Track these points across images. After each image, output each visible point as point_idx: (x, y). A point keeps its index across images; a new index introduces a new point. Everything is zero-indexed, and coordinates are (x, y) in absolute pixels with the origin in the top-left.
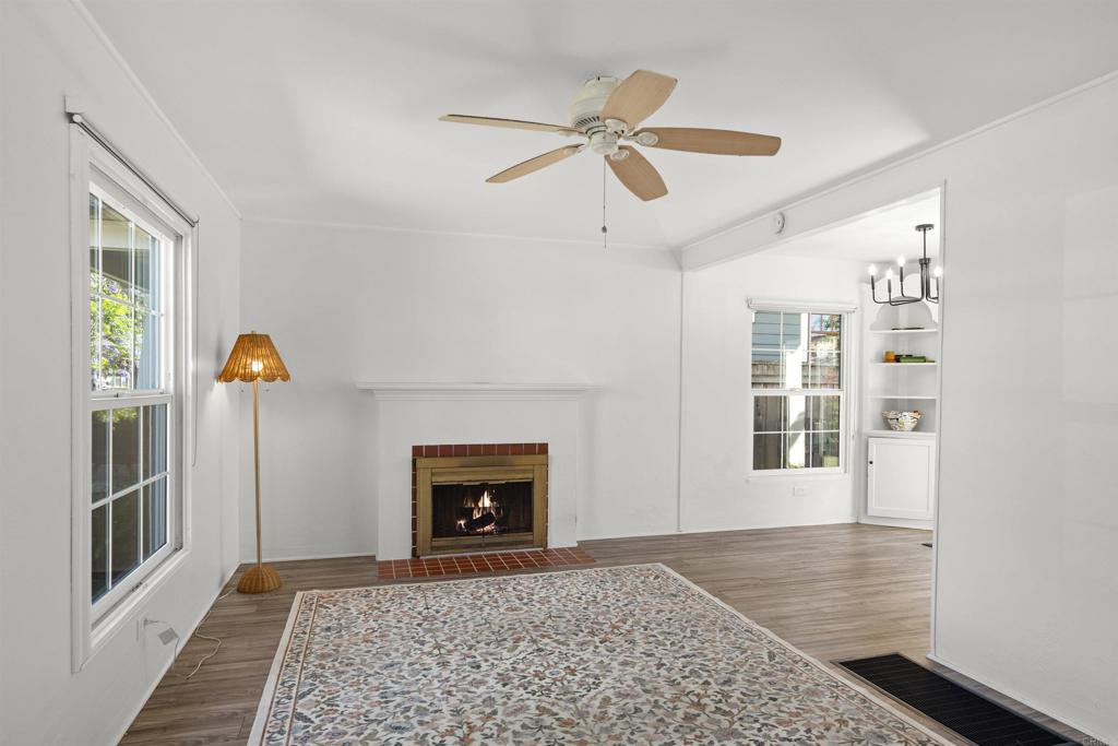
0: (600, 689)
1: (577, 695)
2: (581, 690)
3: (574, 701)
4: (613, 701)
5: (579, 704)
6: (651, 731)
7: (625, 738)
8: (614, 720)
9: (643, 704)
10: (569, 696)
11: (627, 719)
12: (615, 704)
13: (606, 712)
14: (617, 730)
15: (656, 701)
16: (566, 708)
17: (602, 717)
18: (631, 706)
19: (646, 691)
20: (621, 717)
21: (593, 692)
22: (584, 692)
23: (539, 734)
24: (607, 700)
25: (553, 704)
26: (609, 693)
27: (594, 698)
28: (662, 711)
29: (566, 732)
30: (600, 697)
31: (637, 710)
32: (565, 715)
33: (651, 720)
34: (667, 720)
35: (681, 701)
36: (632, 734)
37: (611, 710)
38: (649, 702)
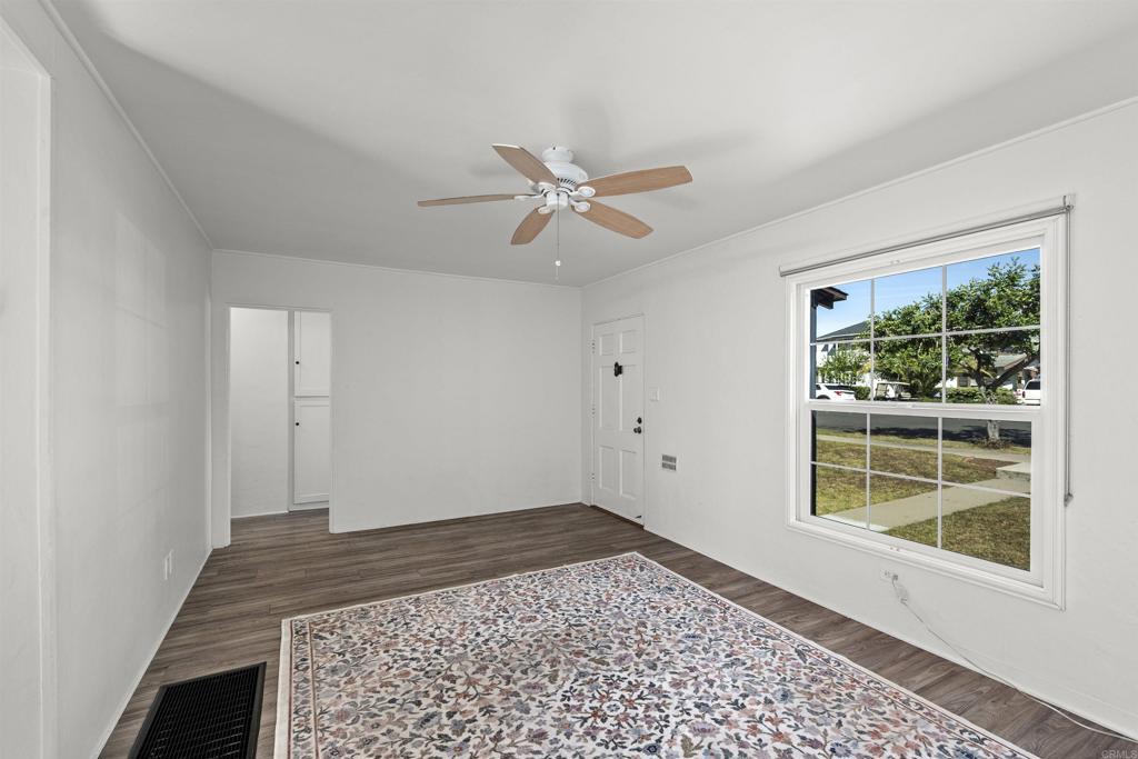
0: (560, 692)
1: (580, 682)
2: (579, 688)
3: (582, 675)
4: (547, 679)
5: (575, 671)
6: (515, 655)
7: (534, 648)
8: (544, 660)
9: (520, 679)
10: (587, 679)
11: (533, 663)
12: (545, 676)
13: (552, 666)
14: (541, 652)
15: (508, 683)
16: (585, 666)
17: (554, 662)
18: (531, 675)
19: (516, 694)
20: (538, 664)
21: (566, 687)
22: (575, 686)
23: (595, 643)
24: (553, 679)
25: (597, 668)
26: (551, 688)
27: (564, 680)
28: (504, 673)
29: (577, 647)
30: (559, 682)
31: (525, 672)
32: (583, 660)
33: (514, 664)
34: (500, 665)
35: (485, 687)
36: (529, 651)
37: (547, 669)
38: (515, 683)
